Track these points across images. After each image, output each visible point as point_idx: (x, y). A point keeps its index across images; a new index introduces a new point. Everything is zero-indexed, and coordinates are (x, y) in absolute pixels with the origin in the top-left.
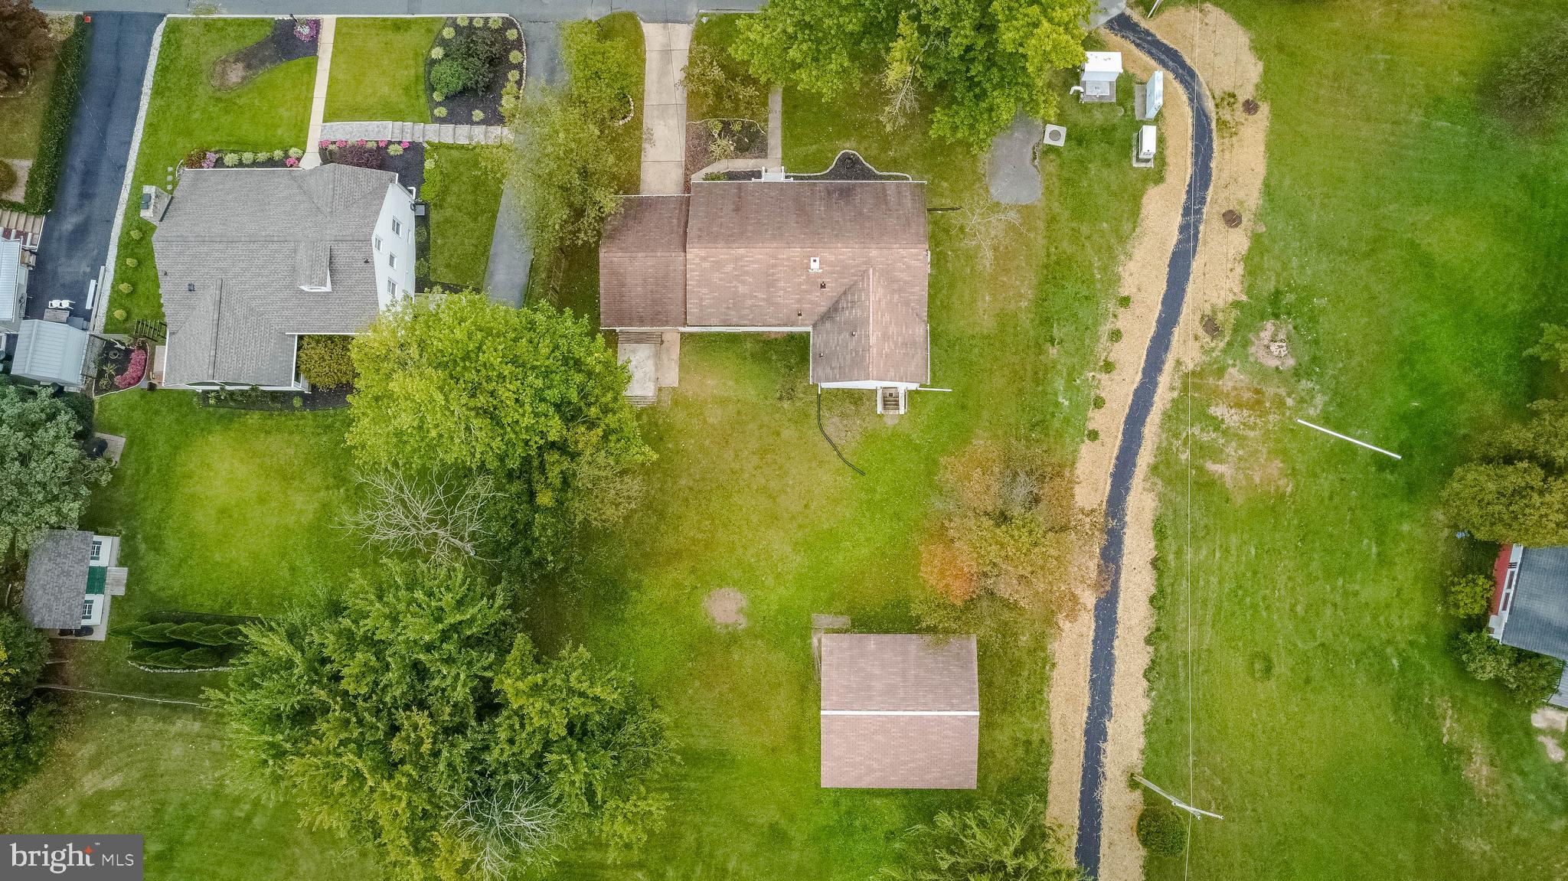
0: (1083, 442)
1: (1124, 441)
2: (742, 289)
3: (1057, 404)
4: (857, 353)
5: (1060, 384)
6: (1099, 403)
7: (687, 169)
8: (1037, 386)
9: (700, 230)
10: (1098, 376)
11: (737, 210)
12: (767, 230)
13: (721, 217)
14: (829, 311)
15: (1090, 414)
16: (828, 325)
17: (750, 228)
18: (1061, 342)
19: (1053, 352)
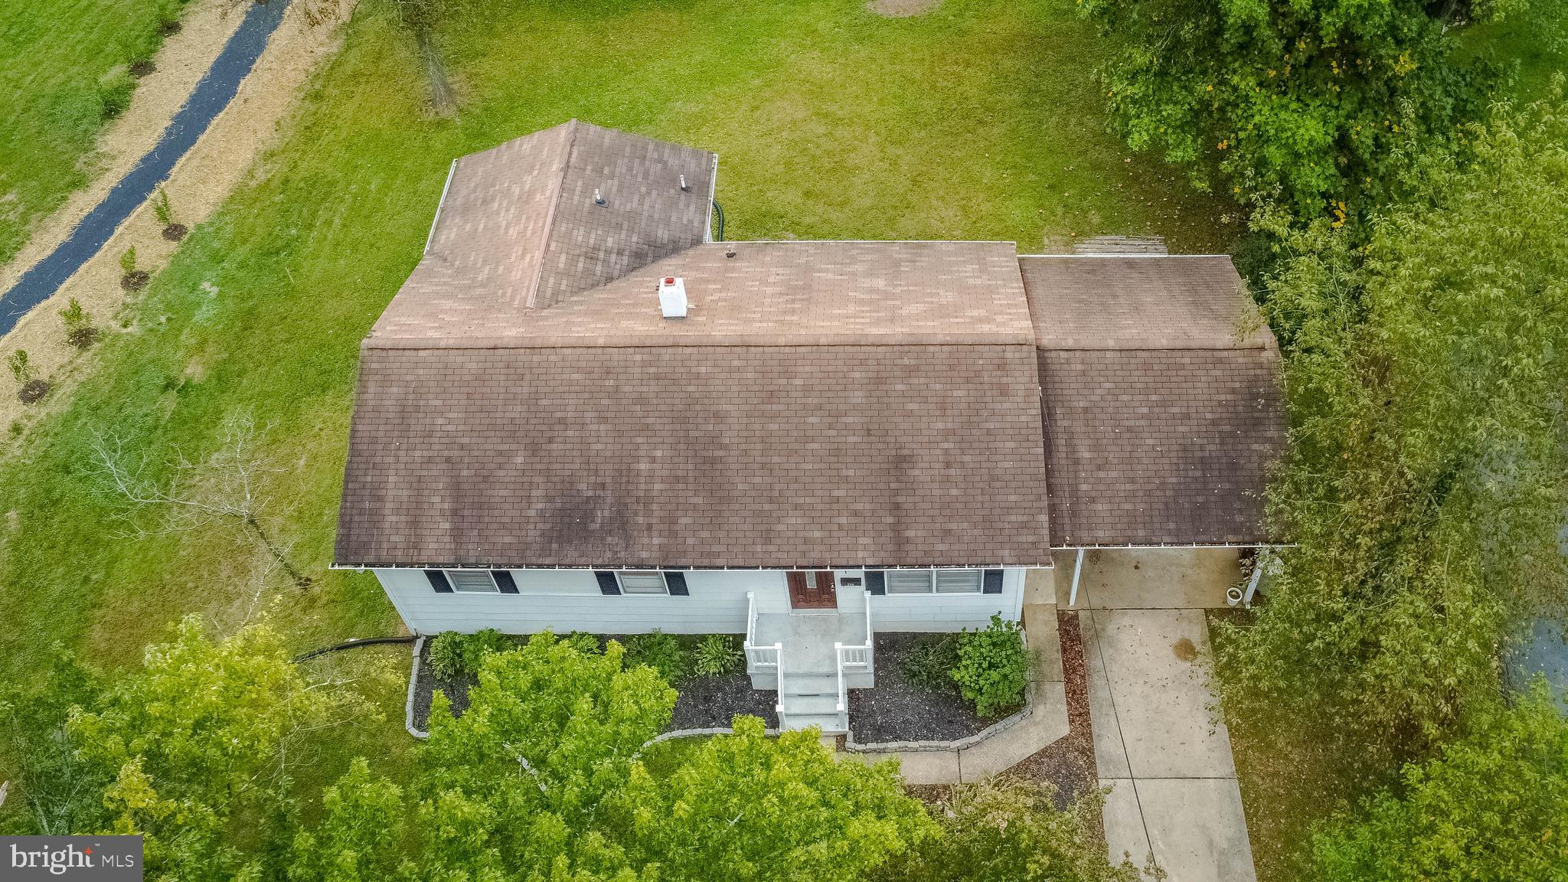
0: (199, 227)
1: (117, 223)
2: (880, 283)
3: (225, 281)
4: (599, 170)
5: (202, 315)
6: (134, 280)
7: (1088, 752)
8: (250, 312)
9: (1004, 391)
10: (115, 325)
11: (900, 462)
12: (807, 389)
13: (947, 434)
14: (657, 258)
15: (163, 264)
16: (663, 234)
17: (858, 397)
18: (169, 385)
19: (195, 371)
